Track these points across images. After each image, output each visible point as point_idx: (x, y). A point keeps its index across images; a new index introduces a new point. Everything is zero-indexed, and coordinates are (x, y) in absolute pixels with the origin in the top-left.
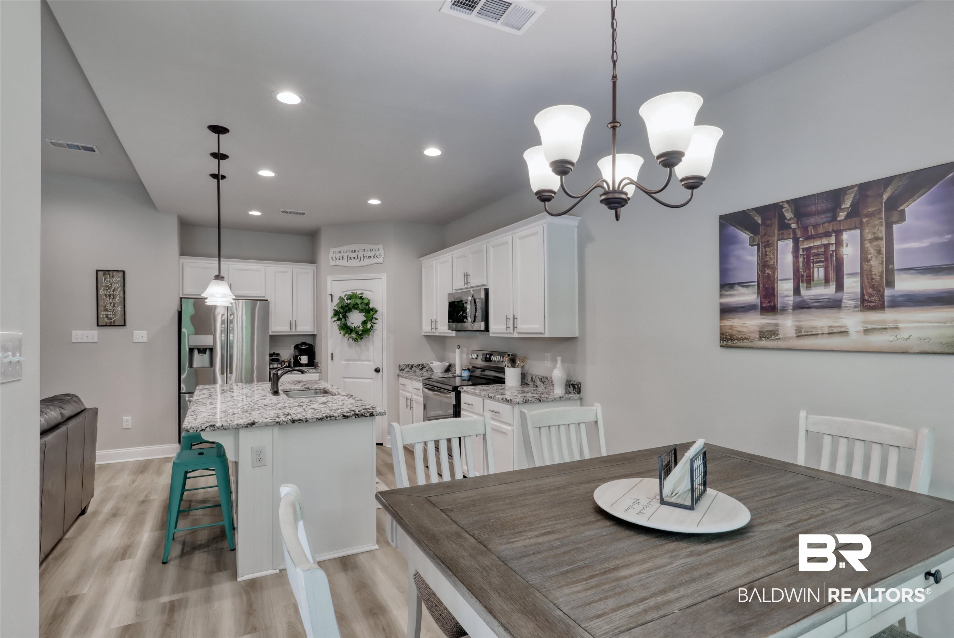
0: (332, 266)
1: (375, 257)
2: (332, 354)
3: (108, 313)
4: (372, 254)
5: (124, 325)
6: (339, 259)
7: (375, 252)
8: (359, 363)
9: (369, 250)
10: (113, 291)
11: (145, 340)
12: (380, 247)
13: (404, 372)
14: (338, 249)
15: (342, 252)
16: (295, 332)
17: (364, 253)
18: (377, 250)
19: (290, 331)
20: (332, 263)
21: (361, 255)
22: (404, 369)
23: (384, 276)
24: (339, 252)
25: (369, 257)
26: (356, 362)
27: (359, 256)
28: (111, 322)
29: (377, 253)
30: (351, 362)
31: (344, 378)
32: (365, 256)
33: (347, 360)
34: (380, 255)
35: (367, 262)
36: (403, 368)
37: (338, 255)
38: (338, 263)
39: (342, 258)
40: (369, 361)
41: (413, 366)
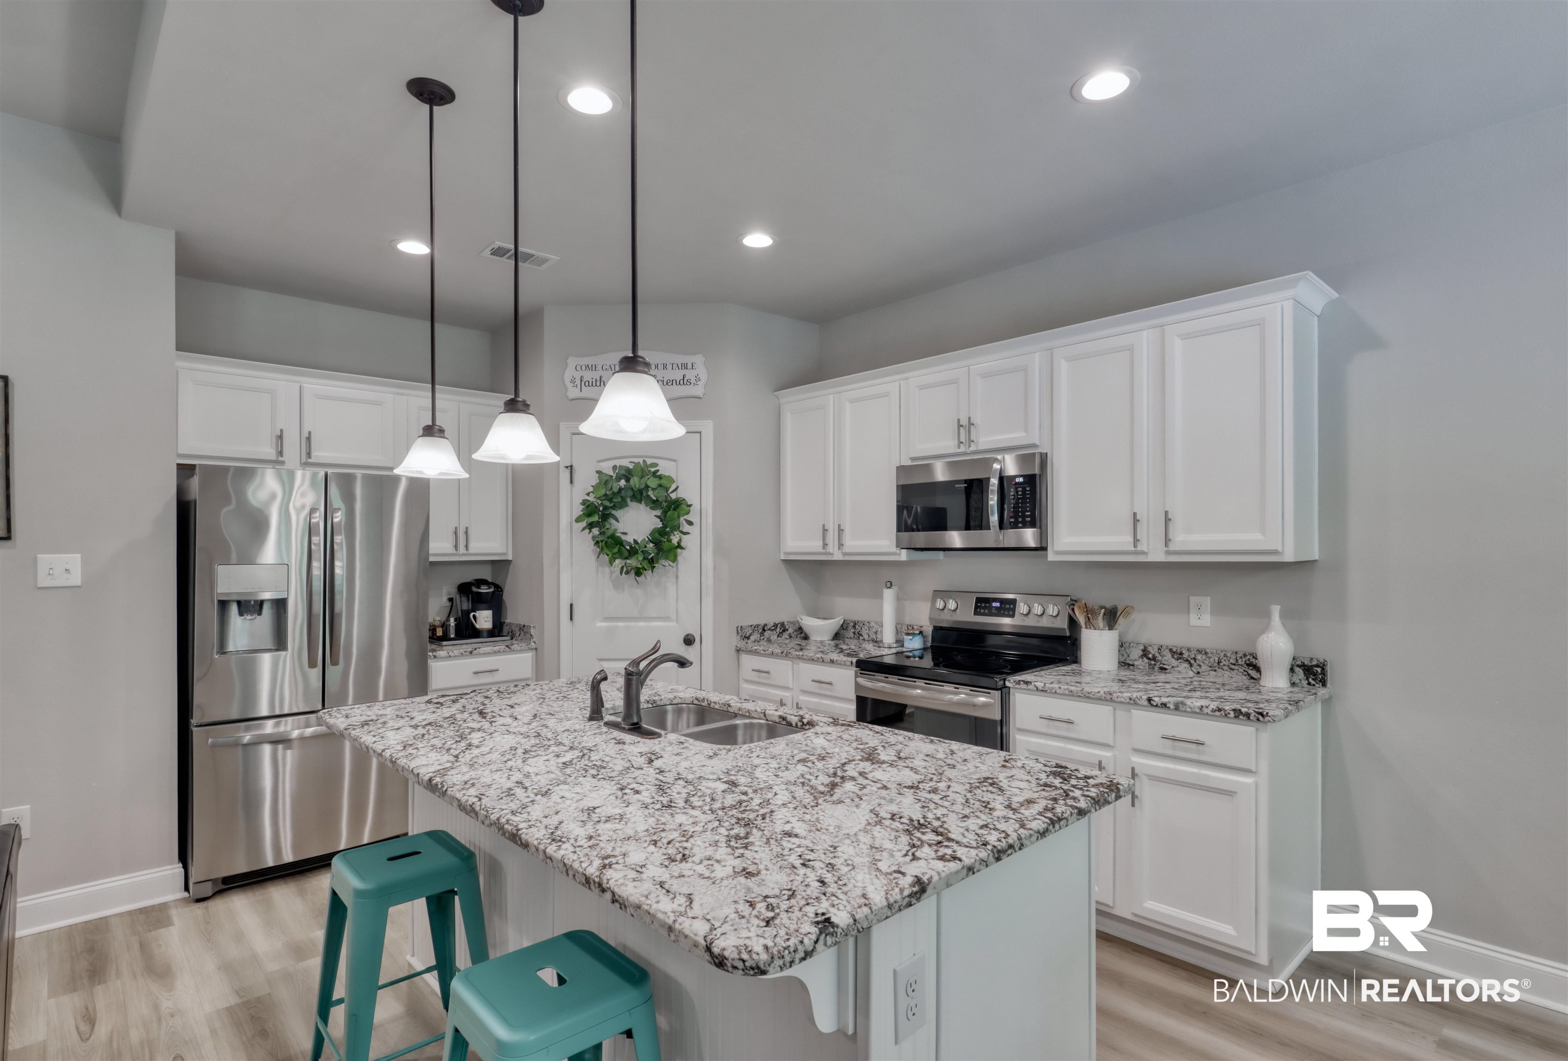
0: (571, 400)
1: (684, 382)
2: (571, 605)
4: (676, 375)
5: (8, 538)
6: (590, 384)
7: (684, 372)
8: (642, 624)
9: (670, 367)
12: (699, 360)
13: (749, 641)
14: (589, 361)
15: (599, 367)
16: (467, 555)
18: (690, 366)
19: (453, 551)
20: (573, 392)
22: (750, 635)
23: (707, 427)
24: (591, 368)
25: (670, 383)
26: (632, 624)
29: (690, 374)
30: (621, 624)
33: (607, 619)
34: (698, 379)
36: (748, 635)
37: (588, 376)
38: (589, 392)
39: (600, 382)
40: (666, 619)
41: (766, 628)
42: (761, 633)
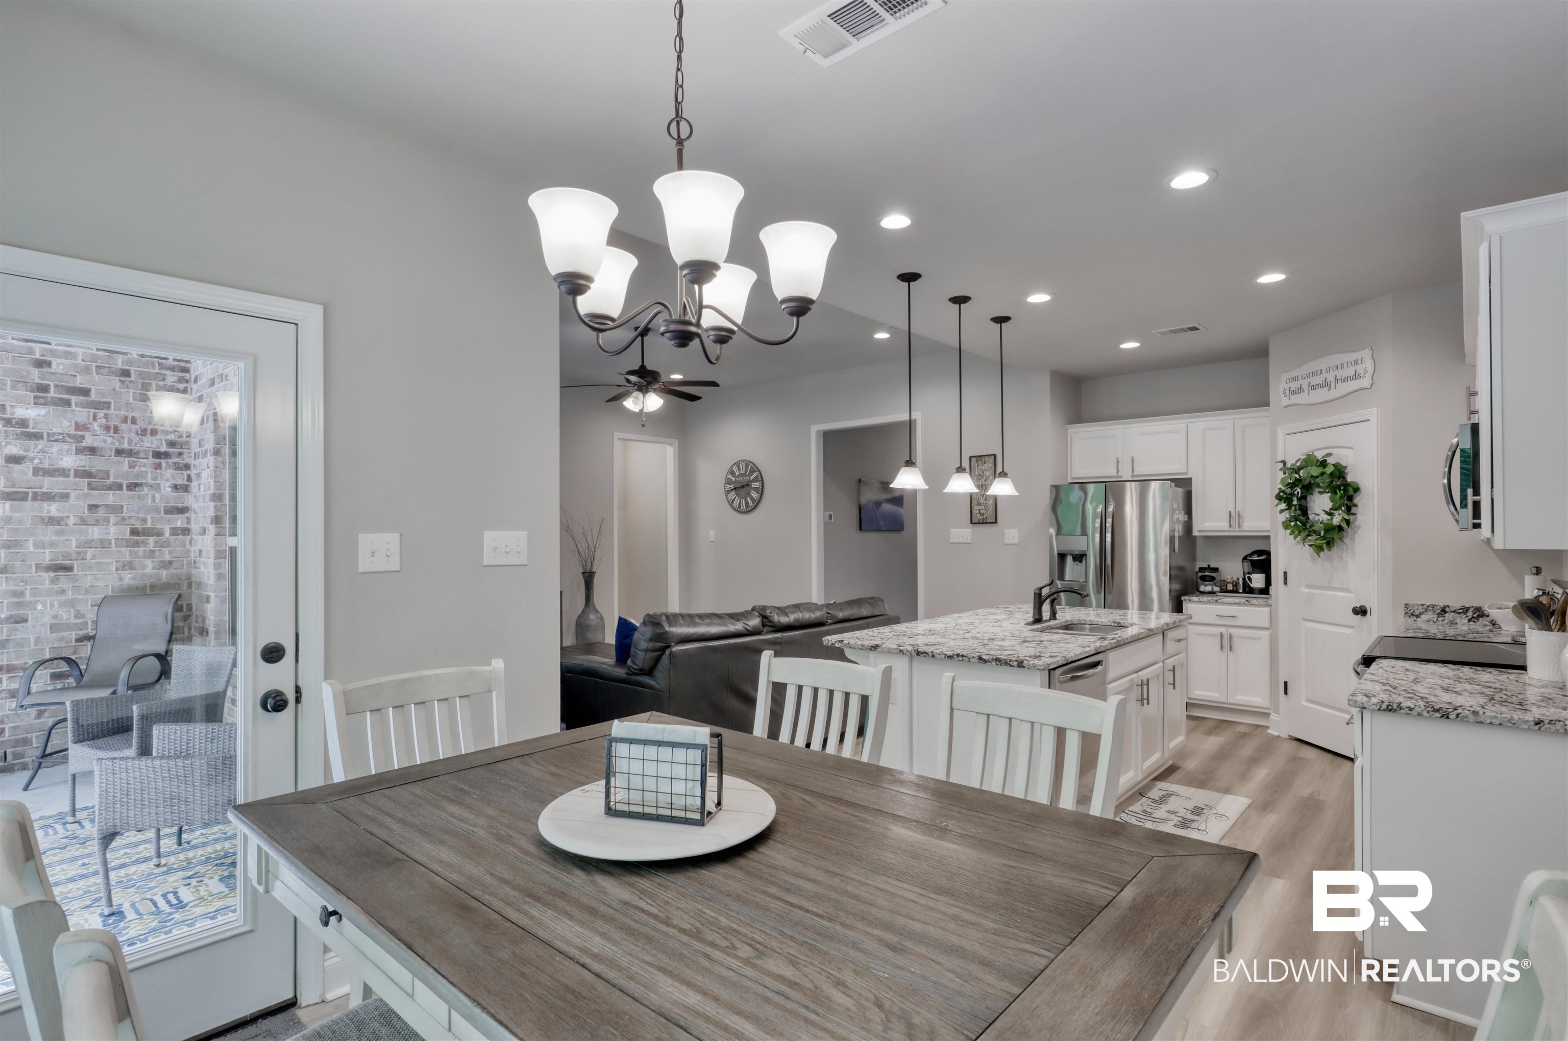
0: (1286, 407)
1: (1356, 376)
2: (1285, 573)
3: (981, 507)
4: (1350, 372)
5: (996, 522)
6: (1295, 393)
7: (1356, 367)
8: (1331, 593)
9: (1345, 365)
10: (985, 481)
11: (1016, 541)
12: (1366, 354)
13: (1419, 620)
14: (1293, 374)
15: (1300, 377)
16: (1238, 531)
17: (1336, 373)
18: (1360, 362)
19: (1228, 528)
20: (1285, 401)
21: (1330, 377)
22: (1421, 614)
23: (1372, 413)
24: (1294, 379)
25: (1346, 380)
26: (1324, 592)
27: (1328, 380)
28: (983, 519)
29: (1360, 369)
30: (1317, 591)
31: (1305, 620)
32: (1338, 378)
33: (1308, 586)
34: (1366, 372)
35: (1343, 389)
36: (1417, 612)
37: (1294, 386)
38: (1295, 399)
39: (1301, 389)
40: (1347, 590)
41: (1447, 609)
42: (1438, 614)
